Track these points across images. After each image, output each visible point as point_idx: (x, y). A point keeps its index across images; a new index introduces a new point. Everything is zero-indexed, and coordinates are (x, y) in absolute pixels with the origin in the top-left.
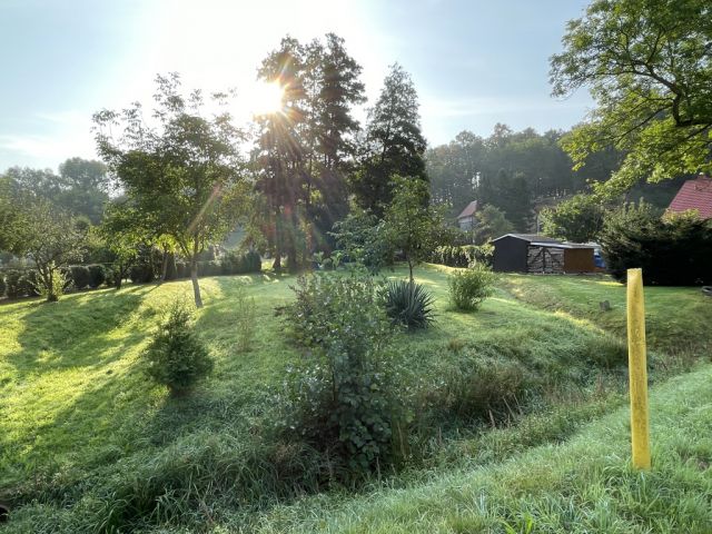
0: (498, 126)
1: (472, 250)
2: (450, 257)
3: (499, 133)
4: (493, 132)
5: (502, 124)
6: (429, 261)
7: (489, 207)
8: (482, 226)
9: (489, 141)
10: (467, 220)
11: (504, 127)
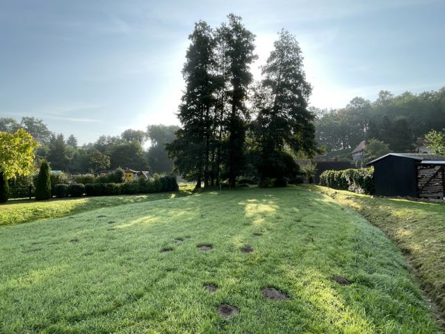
0: (382, 92)
1: (352, 173)
2: (333, 180)
3: (383, 97)
4: (378, 97)
5: (385, 90)
6: (317, 184)
7: (374, 141)
8: (369, 156)
9: (376, 103)
10: (359, 154)
11: (387, 93)
